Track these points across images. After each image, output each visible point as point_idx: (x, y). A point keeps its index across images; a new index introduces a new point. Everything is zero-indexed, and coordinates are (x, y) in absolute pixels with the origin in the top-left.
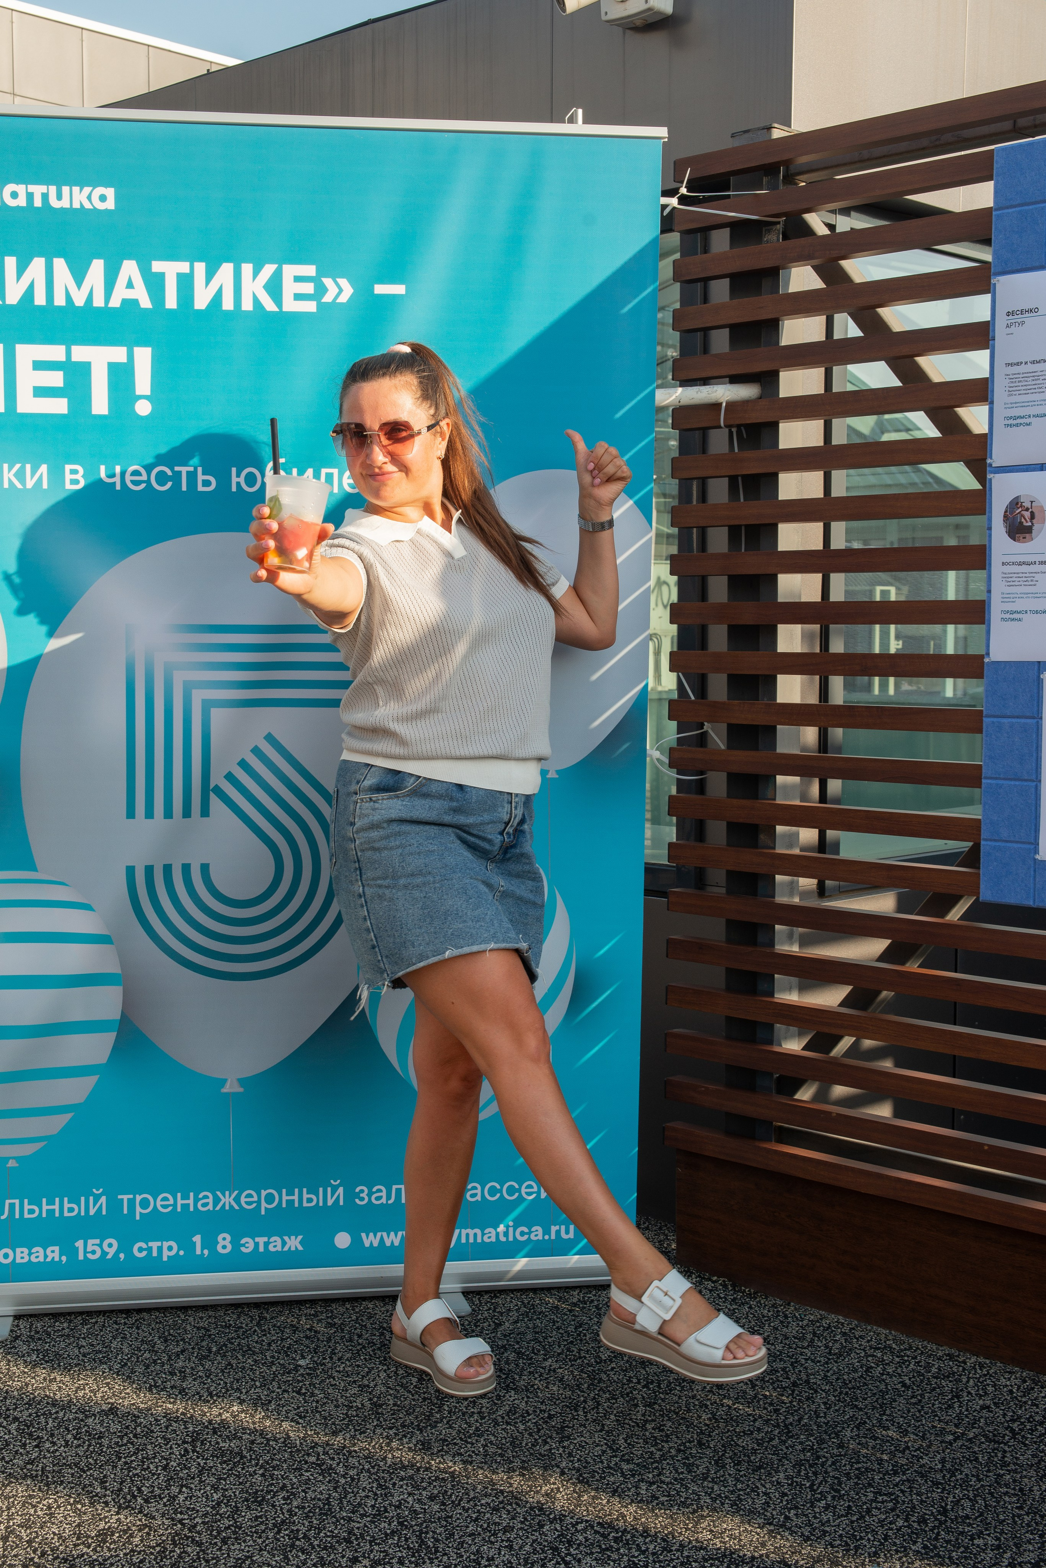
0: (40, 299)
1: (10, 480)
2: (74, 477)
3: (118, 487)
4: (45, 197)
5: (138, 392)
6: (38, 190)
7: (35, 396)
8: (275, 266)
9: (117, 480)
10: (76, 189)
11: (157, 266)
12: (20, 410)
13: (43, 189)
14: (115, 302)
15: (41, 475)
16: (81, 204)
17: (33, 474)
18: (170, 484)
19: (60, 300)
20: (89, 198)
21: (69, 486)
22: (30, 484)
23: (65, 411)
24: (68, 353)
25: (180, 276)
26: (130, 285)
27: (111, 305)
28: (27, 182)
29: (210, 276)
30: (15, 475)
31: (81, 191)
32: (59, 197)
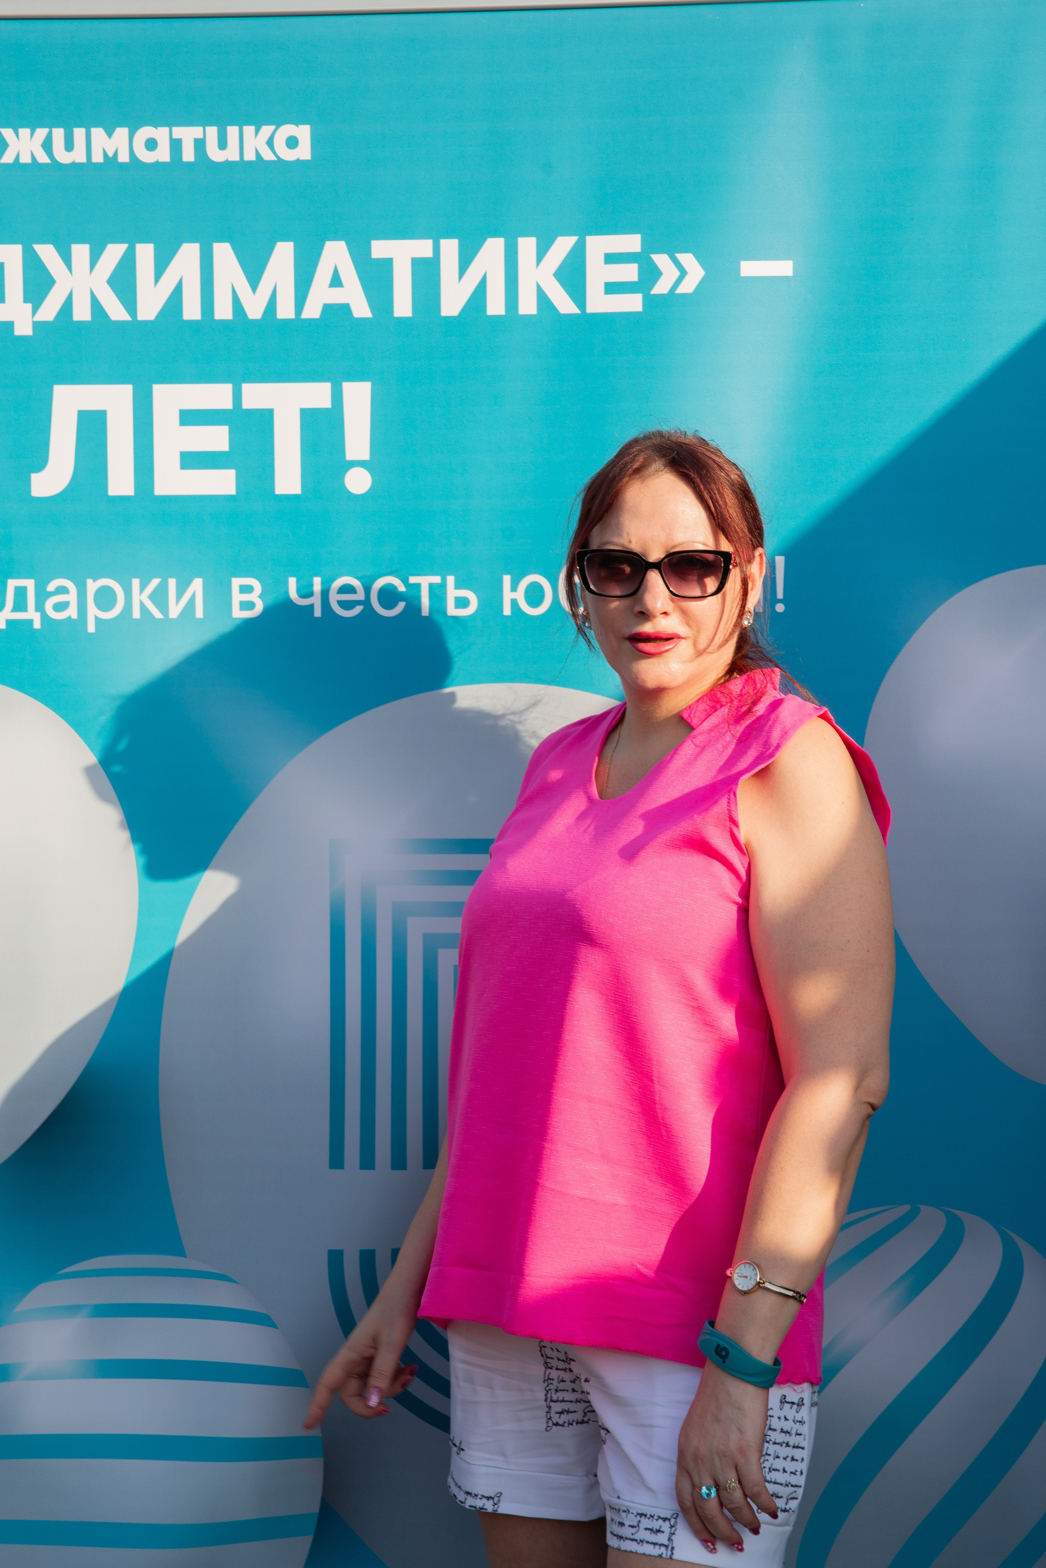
0: (192, 311)
1: (142, 605)
2: (246, 597)
3: (318, 613)
4: (200, 144)
5: (350, 456)
6: (188, 134)
7: (183, 466)
8: (572, 240)
9: (316, 601)
10: (249, 130)
11: (380, 249)
12: (160, 490)
13: (196, 132)
14: (312, 311)
15: (193, 597)
16: (258, 154)
17: (179, 595)
18: (401, 606)
19: (223, 311)
20: (270, 143)
21: (239, 614)
22: (175, 611)
23: (232, 491)
24: (237, 396)
25: (416, 263)
26: (336, 281)
27: (305, 315)
28: (170, 124)
29: (465, 262)
30: (151, 597)
31: (257, 132)
32: (223, 144)
